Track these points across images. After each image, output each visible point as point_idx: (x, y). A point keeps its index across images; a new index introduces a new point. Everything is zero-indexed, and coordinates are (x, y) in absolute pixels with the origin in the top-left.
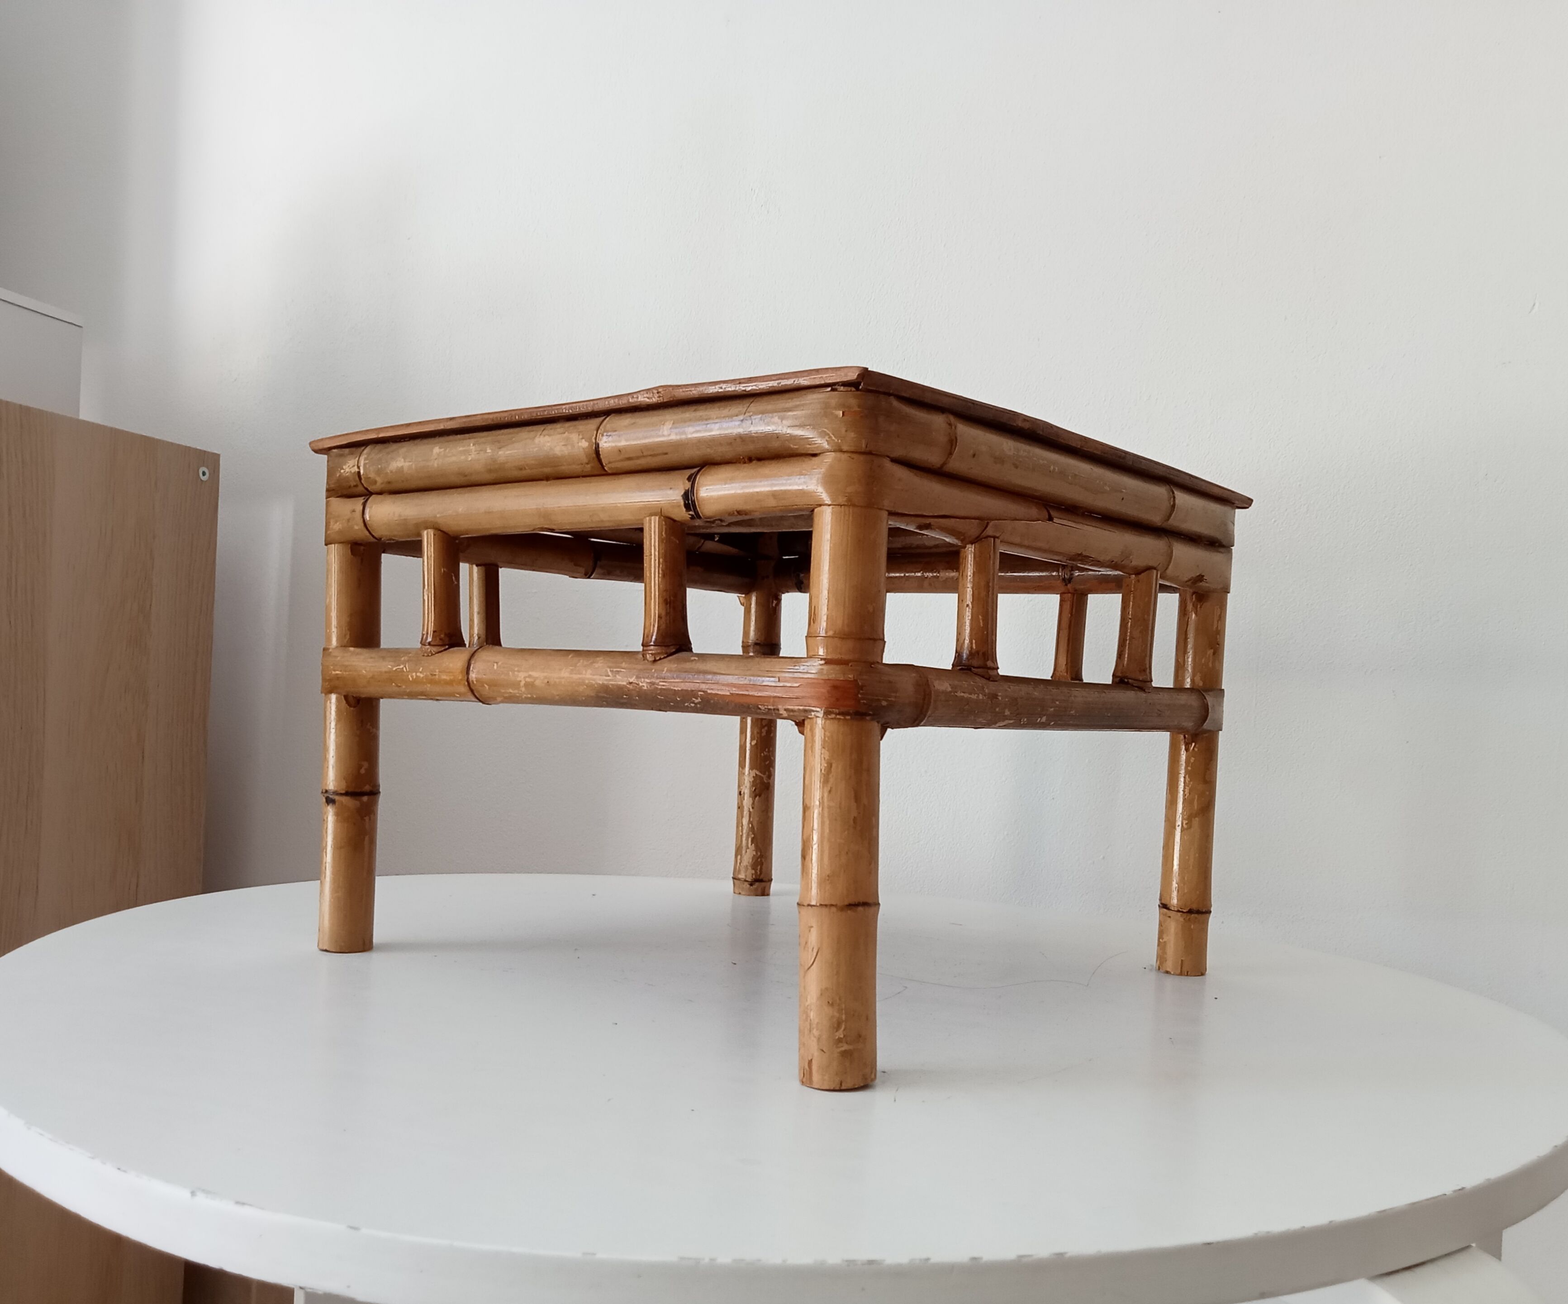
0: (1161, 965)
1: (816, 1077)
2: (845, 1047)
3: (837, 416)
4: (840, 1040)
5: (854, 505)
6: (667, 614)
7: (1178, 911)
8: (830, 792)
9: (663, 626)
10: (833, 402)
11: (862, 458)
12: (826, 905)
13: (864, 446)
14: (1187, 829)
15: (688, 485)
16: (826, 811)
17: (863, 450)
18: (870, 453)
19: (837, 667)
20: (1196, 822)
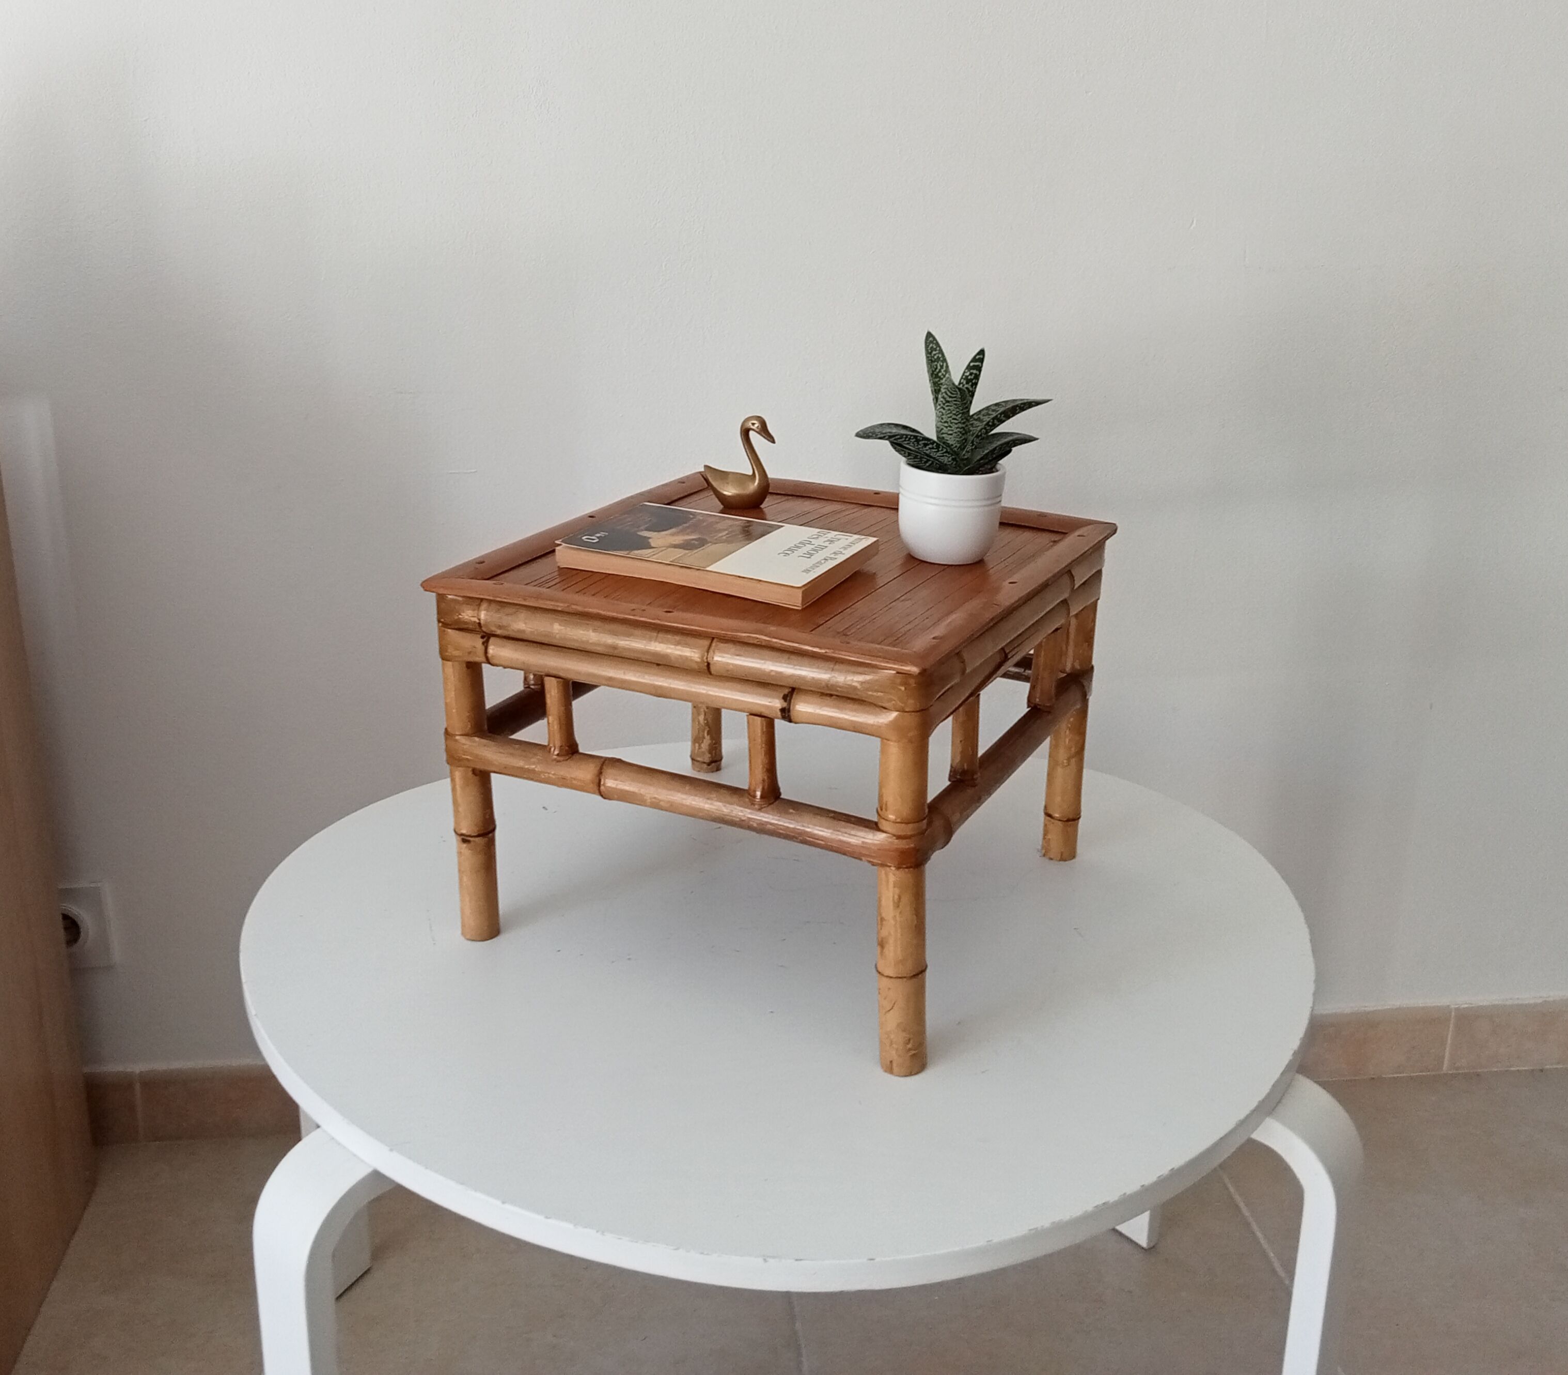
0: (1046, 853)
1: (895, 1069)
2: (913, 1052)
3: (900, 690)
4: (910, 1050)
5: (912, 743)
6: (768, 777)
7: (1060, 820)
8: (900, 913)
9: (766, 787)
10: (898, 681)
11: (916, 714)
12: (900, 978)
13: (918, 706)
14: (1067, 766)
15: (785, 705)
16: (898, 926)
17: (918, 710)
18: (922, 710)
19: (904, 841)
20: (1073, 761)
